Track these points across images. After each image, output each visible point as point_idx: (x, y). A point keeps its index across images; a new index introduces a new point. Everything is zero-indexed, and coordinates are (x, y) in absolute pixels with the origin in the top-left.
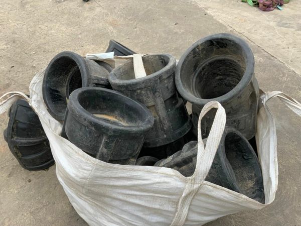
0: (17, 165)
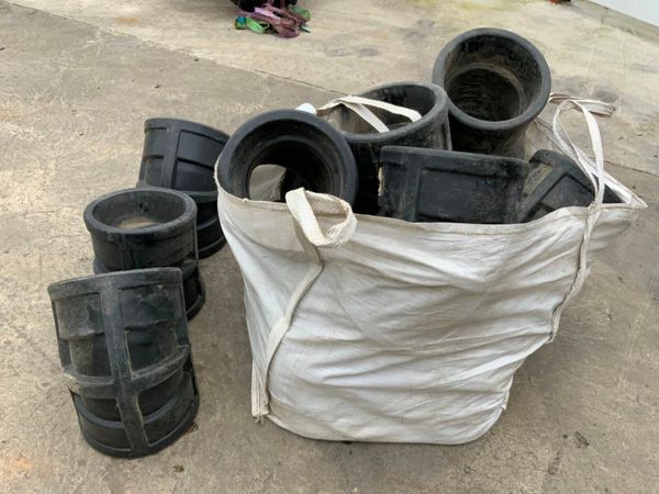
0: (108, 467)
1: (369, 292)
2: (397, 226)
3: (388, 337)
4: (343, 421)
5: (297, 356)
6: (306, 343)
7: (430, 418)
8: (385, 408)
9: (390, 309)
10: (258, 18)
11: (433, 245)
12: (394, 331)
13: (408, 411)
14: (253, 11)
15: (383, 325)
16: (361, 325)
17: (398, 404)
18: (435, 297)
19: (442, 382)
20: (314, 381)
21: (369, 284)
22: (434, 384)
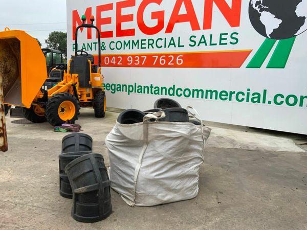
1: (163, 144)
2: (167, 124)
3: (170, 156)
4: (160, 195)
5: (145, 172)
6: (148, 166)
7: (182, 188)
8: (171, 186)
9: (169, 147)
10: (64, 127)
11: (176, 128)
12: (171, 153)
13: (177, 186)
14: (61, 126)
15: (168, 152)
16: (163, 154)
17: (174, 184)
18: (179, 140)
19: (184, 172)
20: (151, 178)
21: (162, 142)
22: (182, 174)
